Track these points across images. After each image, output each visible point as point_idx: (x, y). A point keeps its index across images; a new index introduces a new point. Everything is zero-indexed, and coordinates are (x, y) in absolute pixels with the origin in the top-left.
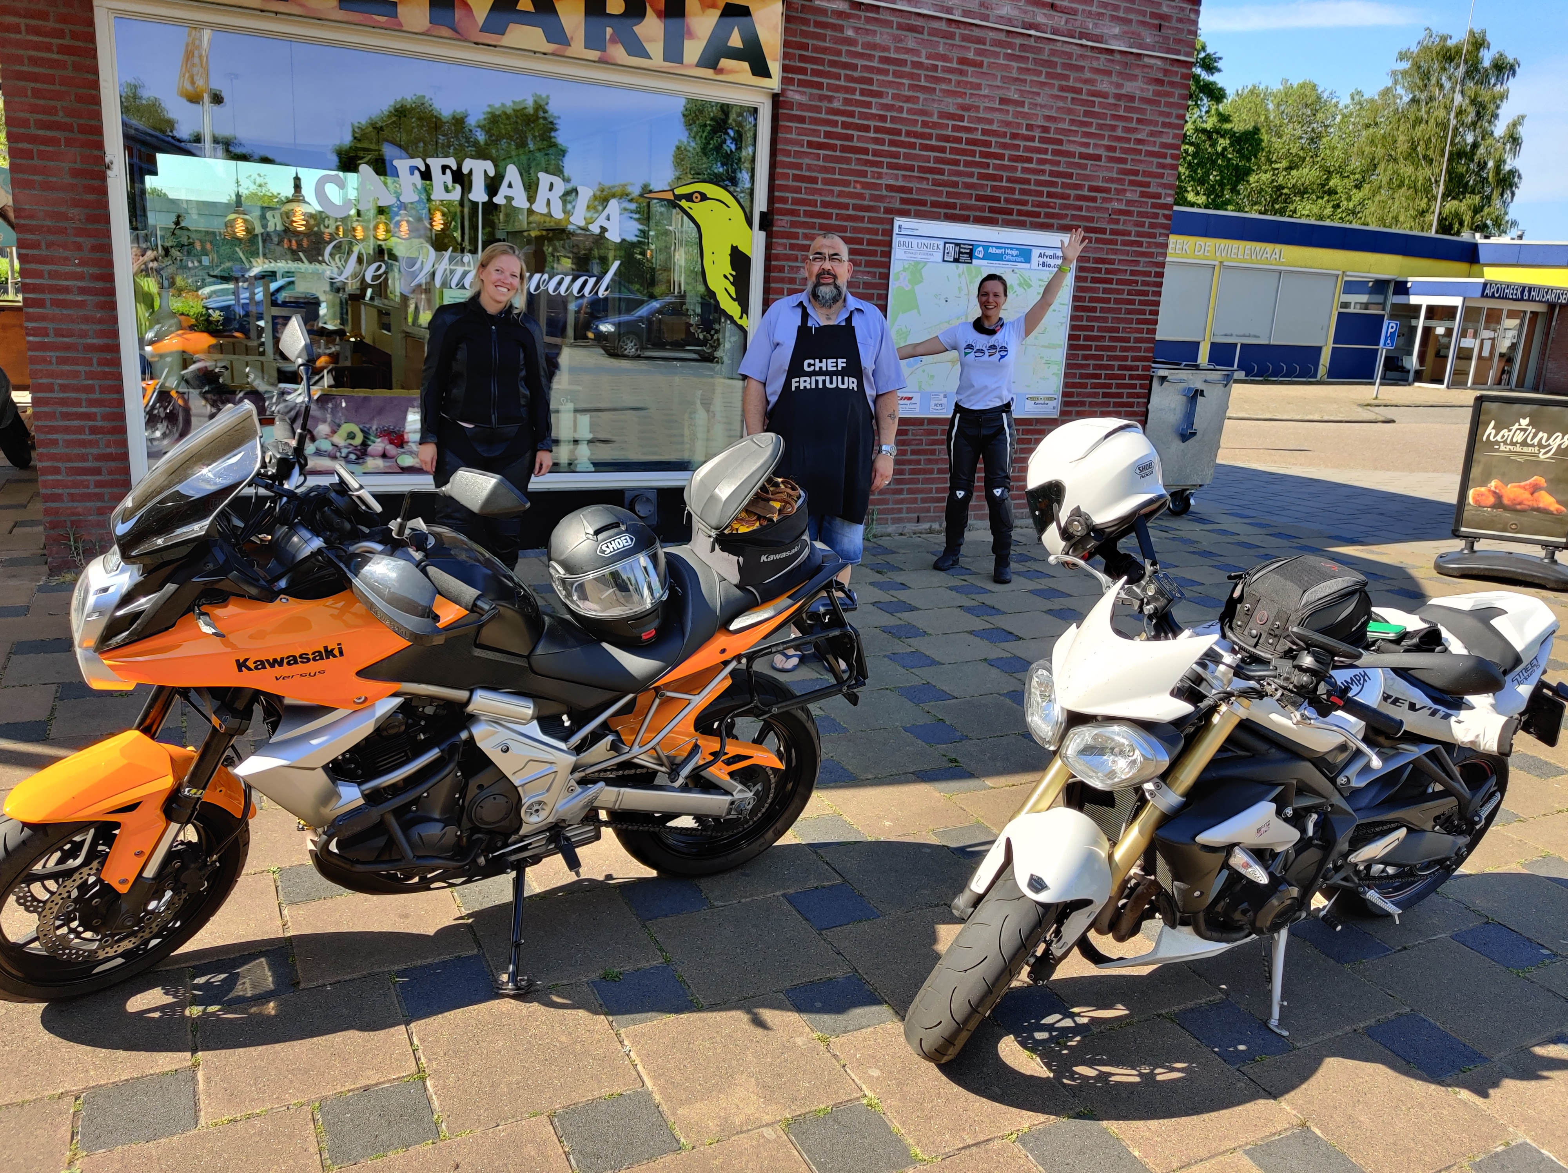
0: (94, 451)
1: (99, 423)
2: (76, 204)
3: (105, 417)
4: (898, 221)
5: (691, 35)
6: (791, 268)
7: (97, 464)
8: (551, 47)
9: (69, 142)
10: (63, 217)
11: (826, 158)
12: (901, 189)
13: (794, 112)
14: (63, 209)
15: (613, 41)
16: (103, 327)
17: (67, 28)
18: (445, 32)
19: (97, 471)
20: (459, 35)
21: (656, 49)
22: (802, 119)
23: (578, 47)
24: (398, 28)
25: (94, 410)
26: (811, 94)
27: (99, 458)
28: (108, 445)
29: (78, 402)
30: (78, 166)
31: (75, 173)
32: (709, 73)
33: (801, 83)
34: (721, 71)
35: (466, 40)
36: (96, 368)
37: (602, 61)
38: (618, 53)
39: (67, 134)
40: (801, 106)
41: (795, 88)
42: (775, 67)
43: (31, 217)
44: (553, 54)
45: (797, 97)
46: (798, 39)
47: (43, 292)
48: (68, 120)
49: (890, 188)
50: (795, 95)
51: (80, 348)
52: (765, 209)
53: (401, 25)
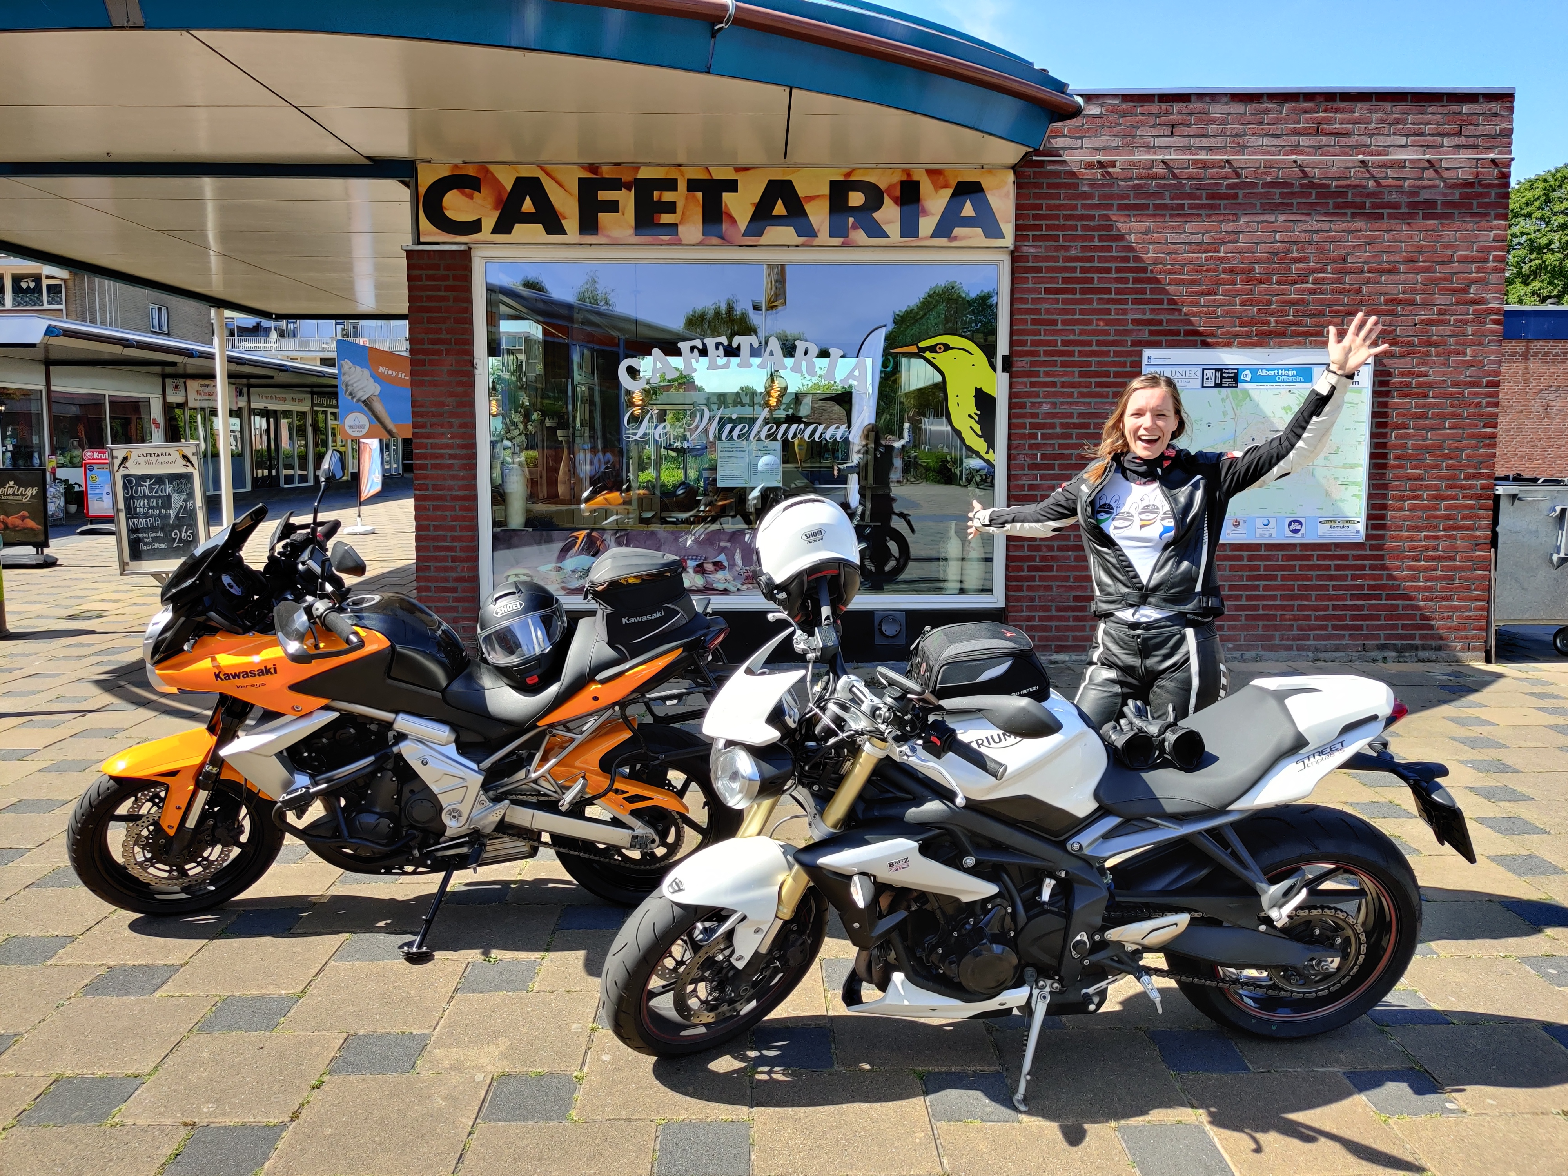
0: (454, 575)
1: (458, 554)
2: (451, 395)
3: (462, 549)
4: (1147, 353)
5: (925, 213)
6: (1033, 404)
7: (455, 584)
8: (802, 240)
9: (448, 352)
10: (442, 405)
11: (1065, 302)
12: (1149, 322)
13: (1030, 264)
14: (442, 399)
15: (854, 227)
16: (465, 482)
17: (450, 273)
18: (715, 240)
19: (454, 590)
20: (726, 242)
21: (893, 229)
22: (1039, 270)
23: (824, 235)
24: (679, 244)
25: (455, 544)
26: (1046, 247)
27: (458, 579)
28: (463, 571)
29: (444, 538)
30: (453, 368)
31: (451, 373)
32: (943, 242)
33: (1036, 238)
34: (955, 238)
35: (732, 245)
36: (458, 513)
37: (844, 245)
38: (859, 236)
39: (447, 346)
40: (1036, 258)
41: (1031, 243)
42: (1008, 228)
43: (422, 406)
44: (803, 245)
45: (1033, 251)
46: (1031, 201)
47: (426, 459)
48: (449, 336)
49: (1136, 322)
50: (1029, 249)
51: (448, 498)
52: (1007, 353)
53: (680, 240)
